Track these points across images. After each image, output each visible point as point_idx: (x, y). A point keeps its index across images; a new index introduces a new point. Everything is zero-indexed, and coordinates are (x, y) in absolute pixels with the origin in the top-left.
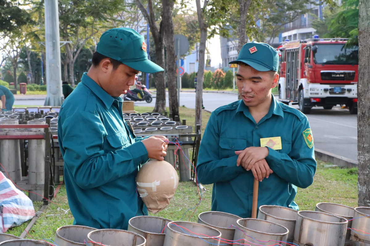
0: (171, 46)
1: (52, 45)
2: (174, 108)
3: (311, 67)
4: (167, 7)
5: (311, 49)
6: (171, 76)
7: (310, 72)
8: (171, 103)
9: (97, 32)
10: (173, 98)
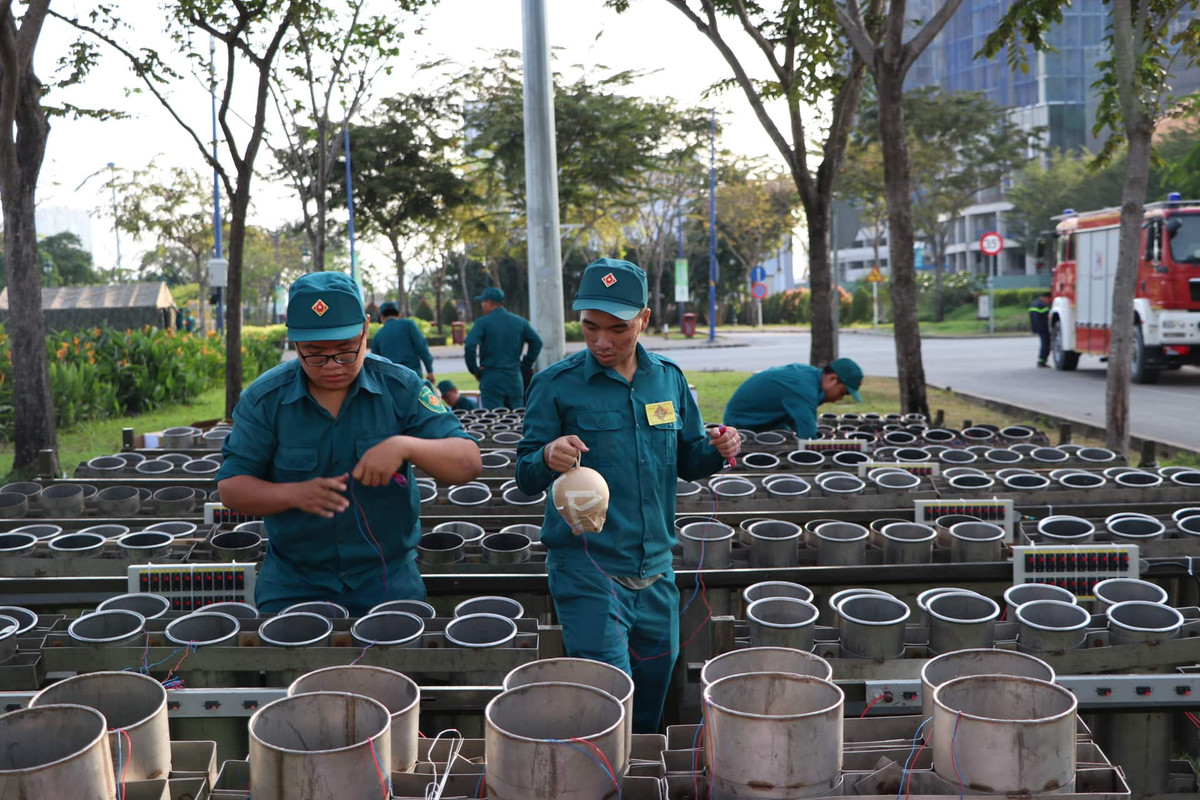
0: (905, 213)
1: (542, 234)
2: (913, 386)
3: (1165, 271)
4: (894, 107)
5: (1164, 228)
6: (904, 297)
7: (1163, 283)
8: (905, 374)
9: (605, 214)
10: (910, 358)
